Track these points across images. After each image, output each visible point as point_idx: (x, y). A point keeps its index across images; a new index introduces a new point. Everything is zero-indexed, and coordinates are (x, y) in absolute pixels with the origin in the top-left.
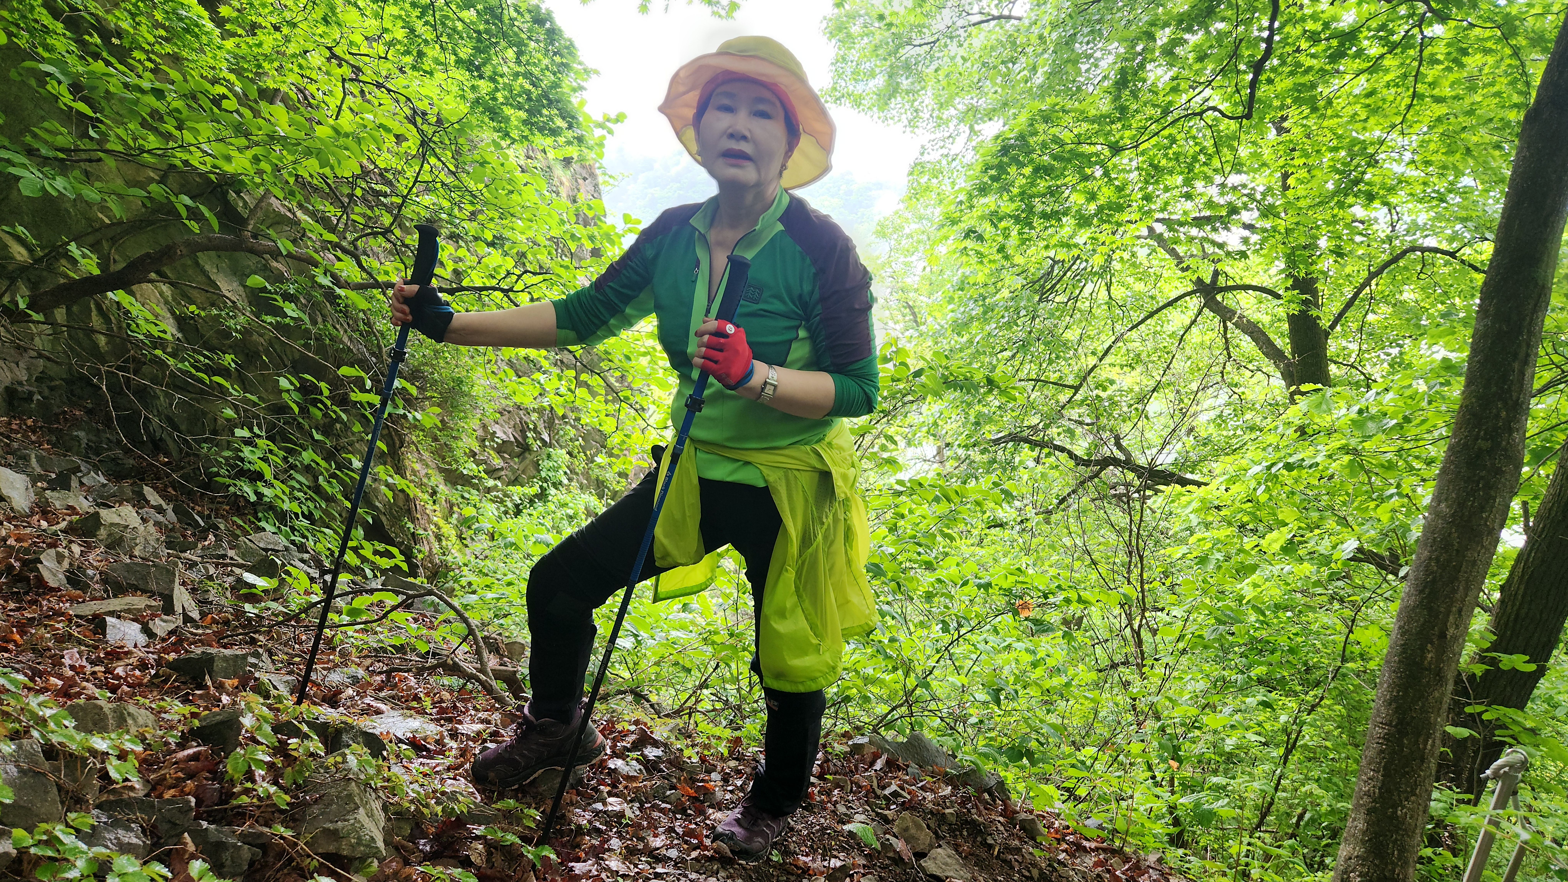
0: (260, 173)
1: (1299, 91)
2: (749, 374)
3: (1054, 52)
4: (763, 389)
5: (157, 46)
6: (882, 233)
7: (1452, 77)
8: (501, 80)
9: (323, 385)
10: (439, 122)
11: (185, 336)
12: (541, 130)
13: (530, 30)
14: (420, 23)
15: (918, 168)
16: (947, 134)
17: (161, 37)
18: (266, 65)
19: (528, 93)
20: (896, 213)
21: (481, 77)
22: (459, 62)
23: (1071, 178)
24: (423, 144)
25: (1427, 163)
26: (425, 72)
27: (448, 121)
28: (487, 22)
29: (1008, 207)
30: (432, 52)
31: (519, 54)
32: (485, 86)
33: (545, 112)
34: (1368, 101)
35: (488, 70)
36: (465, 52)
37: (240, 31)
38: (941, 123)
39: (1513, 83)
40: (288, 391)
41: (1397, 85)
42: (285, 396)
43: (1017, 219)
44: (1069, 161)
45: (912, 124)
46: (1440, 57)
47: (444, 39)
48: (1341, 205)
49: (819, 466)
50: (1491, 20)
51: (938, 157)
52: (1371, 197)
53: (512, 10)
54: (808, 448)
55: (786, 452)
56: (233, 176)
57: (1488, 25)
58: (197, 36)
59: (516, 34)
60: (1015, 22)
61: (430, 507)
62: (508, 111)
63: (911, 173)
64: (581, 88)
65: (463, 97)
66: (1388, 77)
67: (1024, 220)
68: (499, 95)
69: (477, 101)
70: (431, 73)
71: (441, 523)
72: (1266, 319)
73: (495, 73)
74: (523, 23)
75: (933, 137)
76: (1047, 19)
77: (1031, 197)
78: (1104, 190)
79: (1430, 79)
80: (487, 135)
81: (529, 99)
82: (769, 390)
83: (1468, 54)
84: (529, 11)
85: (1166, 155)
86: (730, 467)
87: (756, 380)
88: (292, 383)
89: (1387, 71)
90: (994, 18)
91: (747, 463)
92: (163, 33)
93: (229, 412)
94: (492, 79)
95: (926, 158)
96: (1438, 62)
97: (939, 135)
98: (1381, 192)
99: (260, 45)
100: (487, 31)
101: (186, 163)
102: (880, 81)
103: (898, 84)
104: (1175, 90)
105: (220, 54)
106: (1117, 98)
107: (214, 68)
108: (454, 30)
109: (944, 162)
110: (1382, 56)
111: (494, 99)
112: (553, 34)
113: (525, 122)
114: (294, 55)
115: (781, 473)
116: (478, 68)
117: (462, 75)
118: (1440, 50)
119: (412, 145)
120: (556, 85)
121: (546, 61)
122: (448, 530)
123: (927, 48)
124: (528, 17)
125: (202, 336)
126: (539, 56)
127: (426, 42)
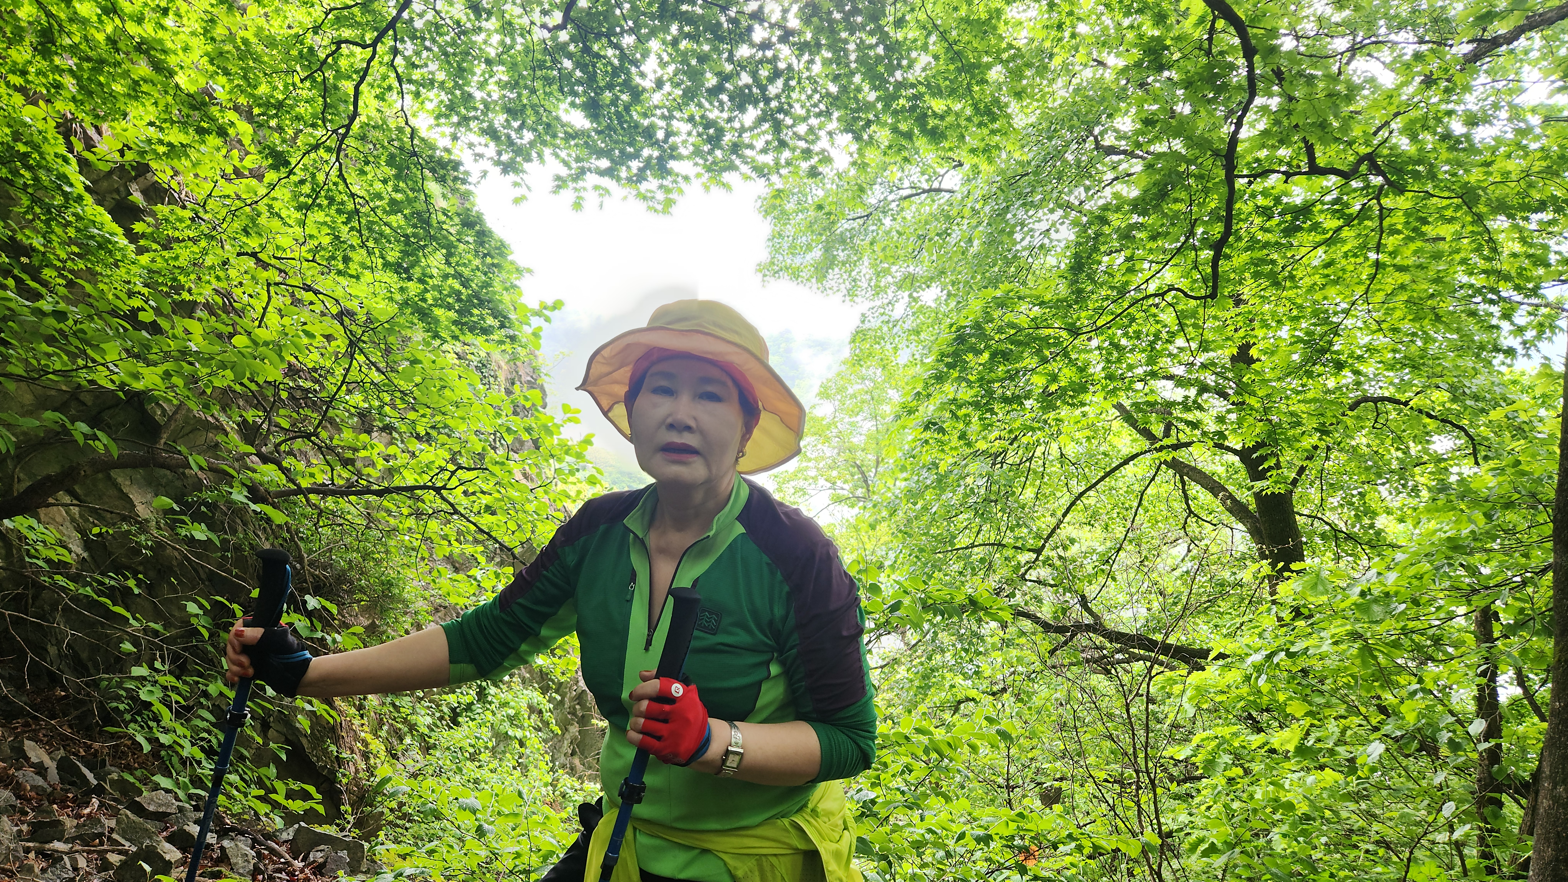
0: (173, 387)
1: (1256, 265)
2: (705, 742)
3: (989, 224)
4: (724, 762)
5: (69, 264)
6: (824, 394)
7: (1413, 246)
8: (430, 281)
9: (235, 606)
10: (370, 320)
11: (91, 556)
12: (472, 330)
13: (459, 233)
14: (346, 229)
15: (859, 335)
16: (886, 301)
17: (74, 254)
18: (182, 279)
19: (458, 293)
20: (839, 374)
21: (410, 279)
22: (387, 265)
23: (1030, 362)
24: (351, 344)
25: (1395, 330)
26: (352, 276)
27: (378, 321)
28: (415, 226)
29: (966, 394)
30: (358, 256)
31: (449, 255)
32: (414, 288)
33: (475, 311)
34: (1326, 272)
35: (417, 272)
36: (393, 256)
37: (155, 246)
38: (878, 291)
39: (1478, 250)
40: (197, 616)
41: (1355, 256)
42: (194, 621)
43: (976, 405)
44: (1027, 344)
45: (851, 293)
46: (1400, 227)
47: (371, 244)
48: (1309, 374)
49: (802, 846)
50: (1449, 189)
51: (879, 324)
52: (1339, 366)
53: (440, 214)
54: (786, 821)
55: (759, 831)
56: (143, 392)
57: (1446, 194)
58: (110, 252)
59: (445, 238)
60: (947, 195)
61: (357, 722)
62: (438, 312)
63: (853, 341)
64: (514, 286)
65: (391, 299)
66: (1345, 248)
67: (984, 405)
68: (428, 296)
69: (406, 303)
70: (357, 277)
71: (369, 737)
72: (1221, 470)
73: (424, 275)
74: (452, 228)
75: (872, 304)
76: (979, 193)
77: (989, 382)
78: (1065, 371)
79: (1390, 248)
80: (418, 334)
81: (459, 300)
82: (732, 762)
83: (1428, 223)
84: (458, 215)
85: (1126, 334)
86: (682, 857)
87: (715, 750)
88: (201, 606)
89: (1344, 242)
90: (924, 191)
91: (705, 851)
92: (76, 249)
93: (127, 646)
94: (421, 281)
95: (867, 325)
96: (1399, 232)
97: (878, 303)
98: (1350, 361)
99: (176, 258)
100: (415, 235)
101: (92, 382)
102: (817, 253)
103: (834, 257)
104: (1131, 270)
105: (134, 269)
106: (1074, 282)
107: (129, 282)
108: (381, 234)
109: (885, 329)
110: (1340, 229)
111: (424, 300)
112: (483, 236)
113: (455, 323)
114: (212, 267)
115: (752, 863)
116: (406, 271)
117: (390, 278)
118: (1398, 220)
119: (341, 344)
120: (487, 285)
121: (477, 262)
122: (377, 746)
123: (861, 221)
124: (457, 220)
125: (110, 554)
126: (470, 257)
127: (352, 247)
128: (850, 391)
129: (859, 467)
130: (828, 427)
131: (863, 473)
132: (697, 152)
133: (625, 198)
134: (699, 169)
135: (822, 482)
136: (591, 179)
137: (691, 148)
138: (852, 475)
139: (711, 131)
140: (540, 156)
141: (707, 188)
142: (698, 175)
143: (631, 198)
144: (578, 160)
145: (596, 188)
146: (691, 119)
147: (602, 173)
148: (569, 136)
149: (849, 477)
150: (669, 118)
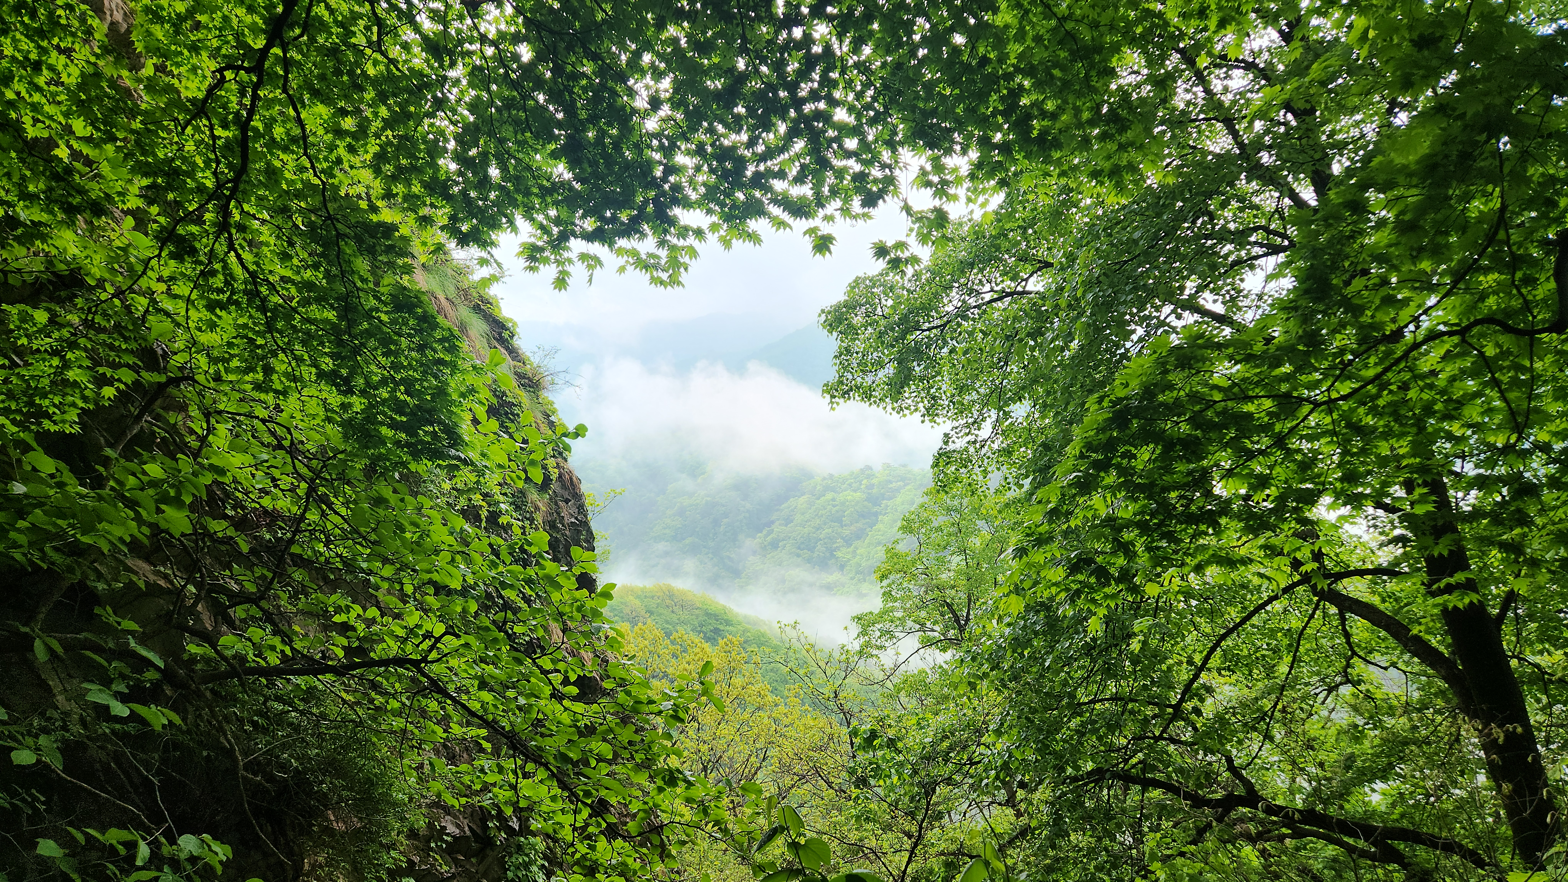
15: (943, 458)
16: (971, 420)
20: (922, 506)
21: (351, 391)
22: (320, 375)
29: (1127, 509)
32: (357, 403)
35: (358, 382)
36: (327, 362)
38: (962, 408)
45: (930, 412)
51: (964, 444)
63: (936, 465)
75: (955, 424)
95: (951, 446)
97: (962, 422)
102: (890, 370)
103: (909, 370)
109: (972, 450)
112: (427, 322)
117: (328, 392)
123: (937, 331)
128: (935, 524)
129: (948, 605)
130: (914, 562)
131: (953, 612)
132: (711, 195)
133: (622, 269)
134: (715, 219)
135: (910, 623)
136: (577, 246)
137: (702, 190)
138: (942, 614)
139: (728, 165)
140: (511, 222)
141: (726, 243)
142: (714, 227)
143: (630, 269)
144: (557, 221)
145: (583, 257)
146: (700, 150)
147: (589, 237)
148: (545, 192)
149: (939, 618)
150: (669, 151)
